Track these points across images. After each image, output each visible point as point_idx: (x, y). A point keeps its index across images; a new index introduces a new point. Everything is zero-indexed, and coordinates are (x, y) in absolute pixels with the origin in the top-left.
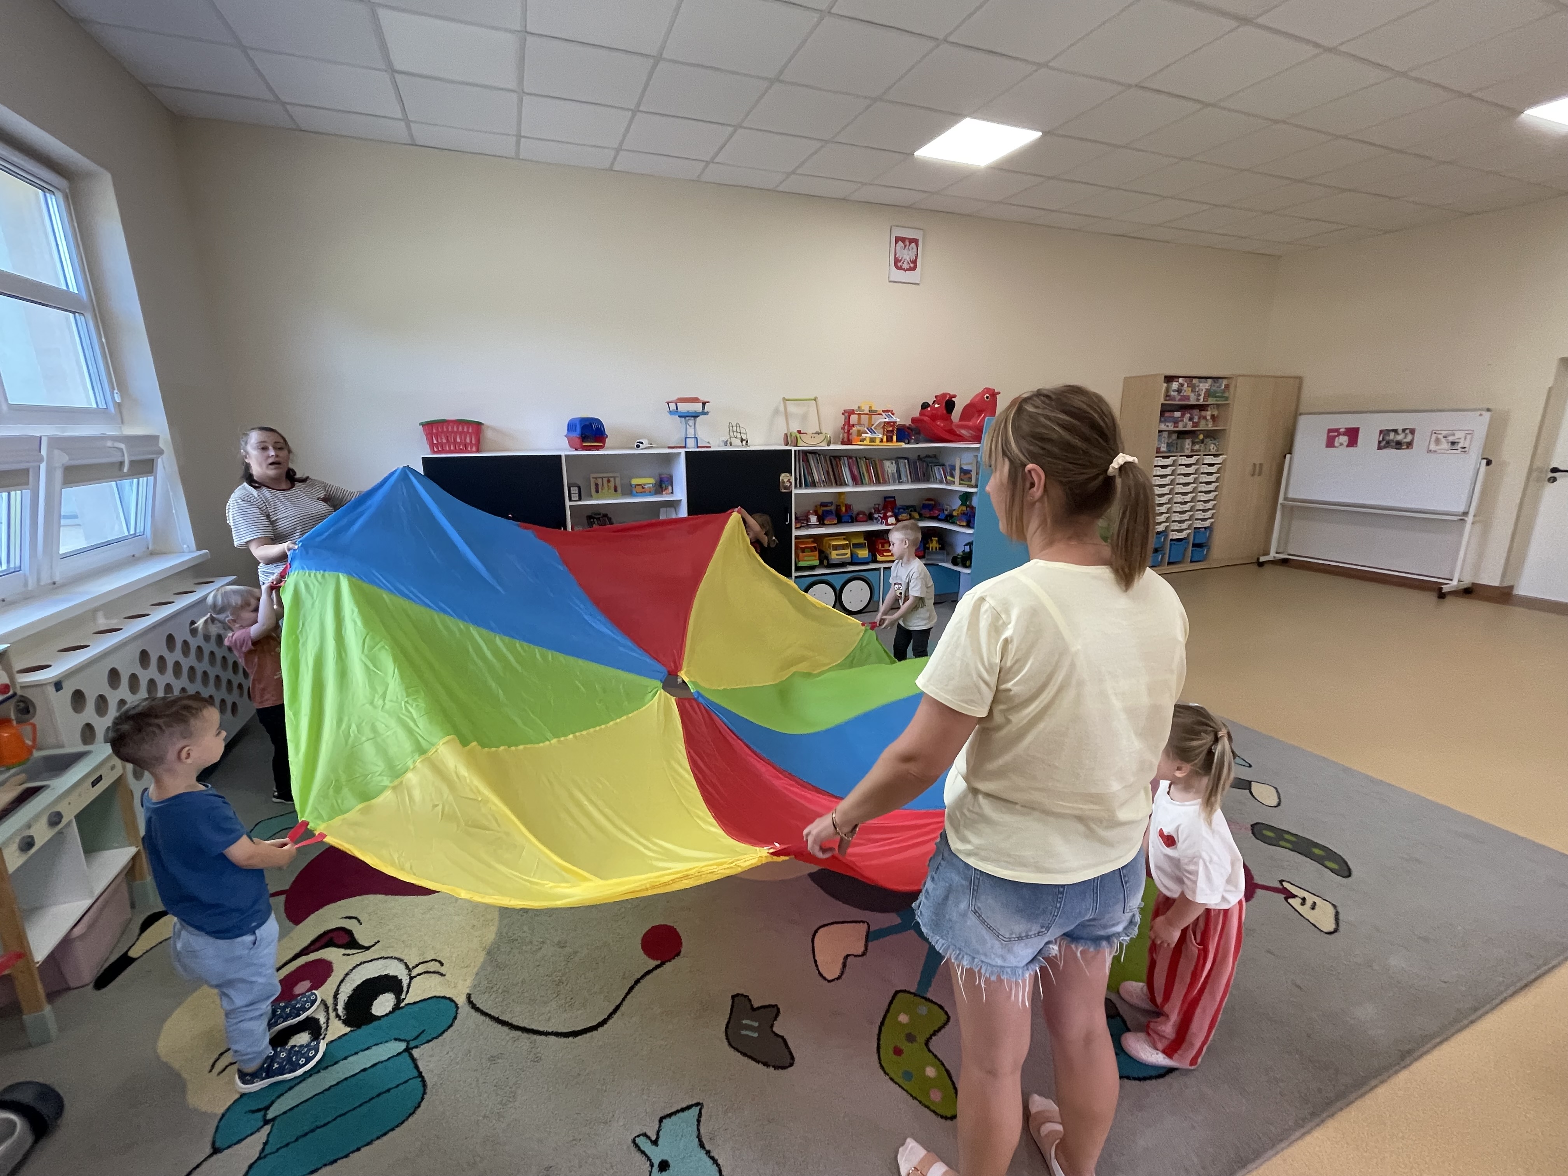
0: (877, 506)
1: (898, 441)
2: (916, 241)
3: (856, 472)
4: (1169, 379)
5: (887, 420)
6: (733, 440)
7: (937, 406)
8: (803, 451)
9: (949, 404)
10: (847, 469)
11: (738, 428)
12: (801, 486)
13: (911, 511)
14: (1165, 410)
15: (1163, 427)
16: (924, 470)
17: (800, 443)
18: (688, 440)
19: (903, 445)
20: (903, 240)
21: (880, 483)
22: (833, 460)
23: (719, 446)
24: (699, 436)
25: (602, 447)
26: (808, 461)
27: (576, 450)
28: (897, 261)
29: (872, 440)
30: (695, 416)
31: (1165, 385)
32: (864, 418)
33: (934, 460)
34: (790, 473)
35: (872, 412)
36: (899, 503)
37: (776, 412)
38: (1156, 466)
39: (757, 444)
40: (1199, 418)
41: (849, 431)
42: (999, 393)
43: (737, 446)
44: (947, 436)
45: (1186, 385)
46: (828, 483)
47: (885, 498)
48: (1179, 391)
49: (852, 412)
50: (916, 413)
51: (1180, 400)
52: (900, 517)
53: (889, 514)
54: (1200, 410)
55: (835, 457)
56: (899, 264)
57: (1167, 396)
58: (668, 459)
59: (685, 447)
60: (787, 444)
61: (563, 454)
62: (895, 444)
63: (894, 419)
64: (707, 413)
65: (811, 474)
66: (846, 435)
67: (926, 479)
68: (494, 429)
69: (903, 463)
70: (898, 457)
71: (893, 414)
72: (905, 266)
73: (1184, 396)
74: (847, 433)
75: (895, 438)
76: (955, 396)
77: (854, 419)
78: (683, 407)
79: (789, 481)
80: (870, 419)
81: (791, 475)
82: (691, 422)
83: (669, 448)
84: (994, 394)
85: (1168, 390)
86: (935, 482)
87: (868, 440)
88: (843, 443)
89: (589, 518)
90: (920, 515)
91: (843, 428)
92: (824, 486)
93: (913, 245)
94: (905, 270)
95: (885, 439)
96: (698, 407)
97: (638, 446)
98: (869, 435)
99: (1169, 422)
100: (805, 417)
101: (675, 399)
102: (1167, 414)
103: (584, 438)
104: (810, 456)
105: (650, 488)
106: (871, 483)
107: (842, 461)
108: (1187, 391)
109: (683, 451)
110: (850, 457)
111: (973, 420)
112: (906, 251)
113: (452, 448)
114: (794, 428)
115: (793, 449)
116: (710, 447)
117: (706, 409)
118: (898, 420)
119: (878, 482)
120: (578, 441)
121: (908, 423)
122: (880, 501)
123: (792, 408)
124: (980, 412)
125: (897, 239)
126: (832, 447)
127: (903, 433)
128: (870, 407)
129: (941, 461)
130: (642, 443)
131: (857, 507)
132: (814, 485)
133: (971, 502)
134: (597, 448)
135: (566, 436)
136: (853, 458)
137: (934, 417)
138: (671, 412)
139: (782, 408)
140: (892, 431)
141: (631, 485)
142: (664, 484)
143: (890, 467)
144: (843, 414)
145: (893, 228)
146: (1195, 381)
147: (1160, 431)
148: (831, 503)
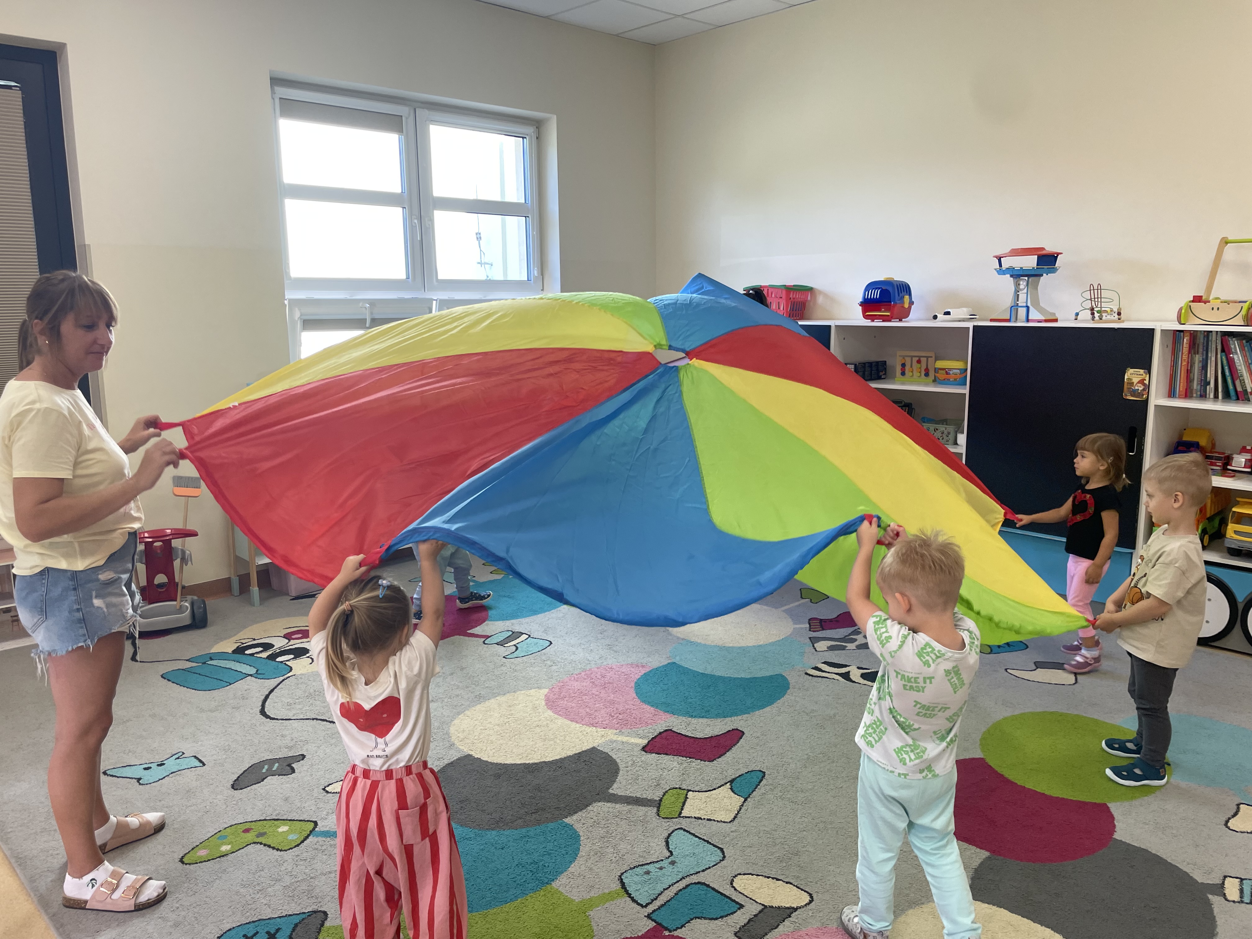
25: (902, 317)
34: (1149, 369)
81: (1151, 374)
82: (1023, 284)
97: (937, 318)
101: (1008, 250)
109: (971, 326)
115: (1161, 327)
130: (948, 313)
138: (1001, 270)
141: (938, 369)
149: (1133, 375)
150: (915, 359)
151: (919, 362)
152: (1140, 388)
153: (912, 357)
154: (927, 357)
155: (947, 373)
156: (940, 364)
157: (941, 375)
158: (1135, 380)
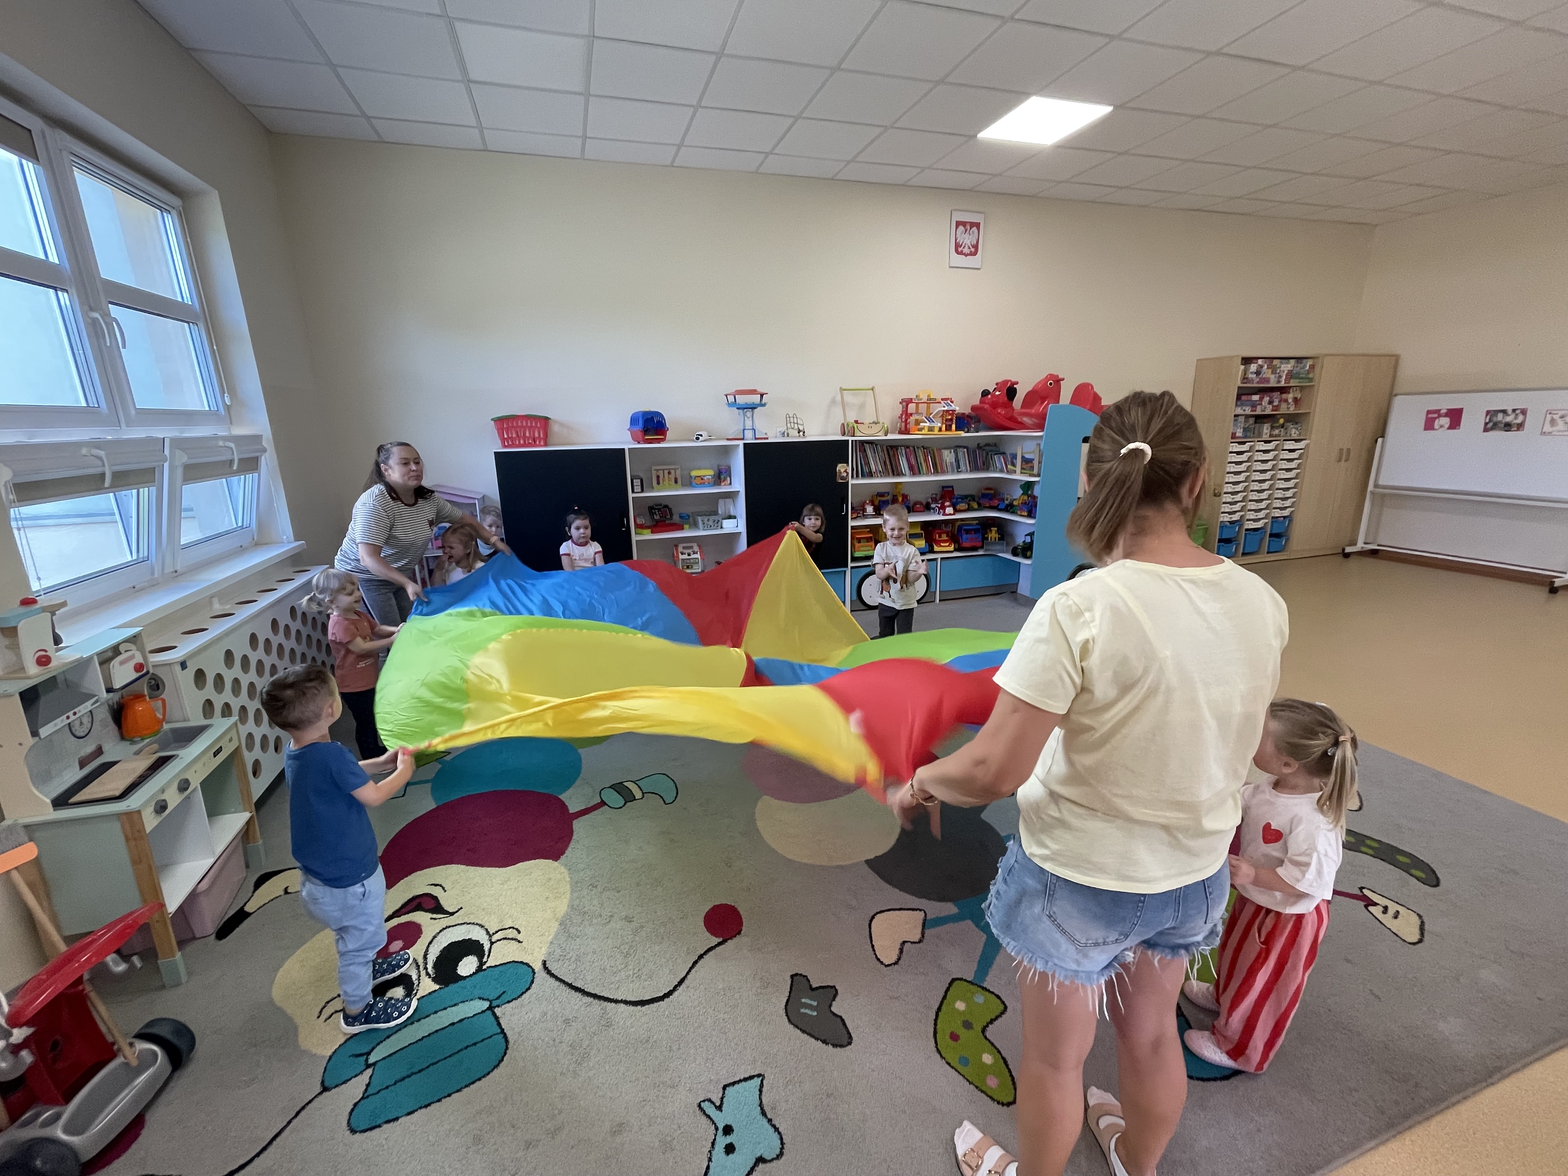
0: (934, 496)
1: (956, 430)
2: (977, 225)
3: (913, 462)
4: (1247, 361)
5: (946, 408)
6: (790, 431)
7: (997, 393)
8: (860, 441)
9: (1011, 392)
10: (904, 459)
11: (795, 419)
12: (857, 476)
13: (969, 501)
14: (1243, 394)
15: (1239, 411)
16: (984, 459)
17: (857, 433)
18: (746, 431)
19: (963, 434)
20: (964, 224)
21: (938, 472)
22: (891, 448)
23: (776, 437)
24: (757, 426)
25: (663, 440)
26: (865, 451)
27: (639, 443)
28: (957, 245)
29: (931, 429)
30: (753, 408)
31: (1243, 367)
32: (923, 408)
33: (994, 448)
34: (847, 463)
35: (931, 401)
36: (957, 493)
37: (833, 402)
38: (1231, 452)
39: (814, 435)
40: (1280, 401)
41: (906, 420)
42: (1063, 379)
43: (794, 437)
44: (1008, 424)
45: (1266, 367)
46: (885, 473)
47: (943, 487)
48: (1258, 373)
49: (910, 401)
50: (976, 401)
51: (1258, 383)
52: (958, 507)
53: (947, 504)
54: (1281, 393)
55: (892, 447)
56: (960, 249)
57: (1245, 379)
58: (726, 451)
59: (743, 439)
60: (844, 434)
61: (626, 447)
62: (954, 433)
63: (953, 407)
64: (764, 405)
65: (868, 464)
66: (903, 424)
67: (986, 467)
68: (562, 425)
69: (962, 453)
70: (956, 446)
71: (952, 402)
72: (966, 250)
73: (1264, 379)
74: (905, 422)
75: (954, 427)
76: (1017, 383)
77: (912, 408)
78: (742, 399)
79: (846, 471)
80: (928, 408)
81: (848, 465)
82: (749, 414)
83: (728, 439)
84: (1058, 381)
85: (1245, 372)
86: (995, 471)
87: (926, 429)
88: (901, 432)
89: (651, 509)
90: (979, 505)
91: (901, 417)
92: (881, 476)
93: (975, 229)
94: (966, 255)
95: (944, 428)
96: (756, 399)
97: (698, 439)
98: (928, 424)
99: (1247, 405)
100: (862, 406)
101: (734, 391)
102: (1244, 398)
103: (646, 431)
104: (867, 446)
105: (709, 479)
106: (928, 473)
107: (899, 450)
108: (1267, 373)
109: (741, 443)
110: (908, 447)
111: (1036, 407)
112: (967, 235)
113: (522, 442)
114: (851, 420)
115: (850, 439)
116: (767, 438)
117: (764, 401)
118: (957, 408)
119: (936, 472)
120: (640, 434)
121: (967, 411)
122: (937, 490)
123: (849, 398)
124: (1043, 399)
125: (958, 224)
126: (890, 437)
127: (962, 421)
128: (929, 396)
129: (1002, 450)
130: (701, 435)
131: (913, 497)
132: (870, 475)
133: (1032, 492)
134: (659, 441)
135: (629, 430)
136: (911, 447)
137: (994, 405)
138: (730, 405)
139: (839, 398)
140: (951, 420)
141: (691, 477)
142: (722, 475)
143: (948, 456)
144: (900, 403)
145: (954, 213)
146: (1276, 362)
147: (1235, 416)
148: (888, 493)
149: (841, 467)
150: (666, 472)
151: (669, 473)
152: (845, 475)
153: (663, 470)
154: (675, 470)
155: (702, 479)
156: (694, 473)
157: (698, 481)
158: (842, 471)
